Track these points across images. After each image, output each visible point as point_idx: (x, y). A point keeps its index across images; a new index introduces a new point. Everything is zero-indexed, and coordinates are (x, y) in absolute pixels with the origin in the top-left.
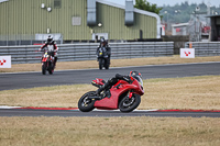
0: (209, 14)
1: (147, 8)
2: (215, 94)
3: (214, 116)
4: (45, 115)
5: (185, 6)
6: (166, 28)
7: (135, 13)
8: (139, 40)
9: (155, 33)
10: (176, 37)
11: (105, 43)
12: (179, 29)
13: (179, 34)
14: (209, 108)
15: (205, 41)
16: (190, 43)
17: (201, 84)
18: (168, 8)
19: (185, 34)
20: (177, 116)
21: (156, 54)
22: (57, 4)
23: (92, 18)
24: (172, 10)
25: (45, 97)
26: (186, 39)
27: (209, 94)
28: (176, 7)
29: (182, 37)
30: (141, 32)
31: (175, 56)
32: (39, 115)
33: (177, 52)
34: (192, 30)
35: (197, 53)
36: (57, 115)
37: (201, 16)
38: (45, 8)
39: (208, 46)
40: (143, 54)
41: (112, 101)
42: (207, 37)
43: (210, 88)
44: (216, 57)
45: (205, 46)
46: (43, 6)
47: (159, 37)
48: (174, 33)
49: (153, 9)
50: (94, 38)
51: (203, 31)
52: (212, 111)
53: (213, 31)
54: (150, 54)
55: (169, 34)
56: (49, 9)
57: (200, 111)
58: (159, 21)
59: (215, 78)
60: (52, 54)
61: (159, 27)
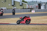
0: (38, 3)
1: (25, 2)
2: (39, 20)
3: (39, 25)
4: (3, 25)
5: (33, 1)
6: (29, 6)
7: (22, 3)
8: (23, 9)
9: (26, 7)
10: (31, 8)
11: (14, 9)
12: (31, 6)
13: (31, 7)
14: (38, 23)
15: (37, 9)
16: (34, 9)
17: (36, 18)
18: (29, 2)
19: (33, 7)
20: (31, 25)
21: (26, 12)
22: (5, 1)
23: (13, 4)
24: (30, 2)
25: (3, 21)
26: (33, 9)
27: (38, 20)
28: (31, 2)
29: (32, 8)
30: (23, 7)
31: (30, 12)
32: (2, 25)
33: (31, 11)
34: (34, 7)
35: (35, 12)
36: (5, 25)
37: (36, 4)
38: (3, 2)
39: (38, 10)
40: (24, 12)
41: (24, 22)
42: (37, 8)
43: (38, 19)
44: (39, 12)
45: (37, 10)
46: (2, 1)
47: (27, 8)
48: (30, 7)
49: (26, 2)
50: (13, 8)
51: (37, 7)
52: (38, 24)
53: (39, 7)
54: (25, 12)
55: (29, 7)
56: (4, 2)
57: (36, 24)
58: (27, 5)
59: (39, 17)
60: (2, 12)
61: (27, 6)
